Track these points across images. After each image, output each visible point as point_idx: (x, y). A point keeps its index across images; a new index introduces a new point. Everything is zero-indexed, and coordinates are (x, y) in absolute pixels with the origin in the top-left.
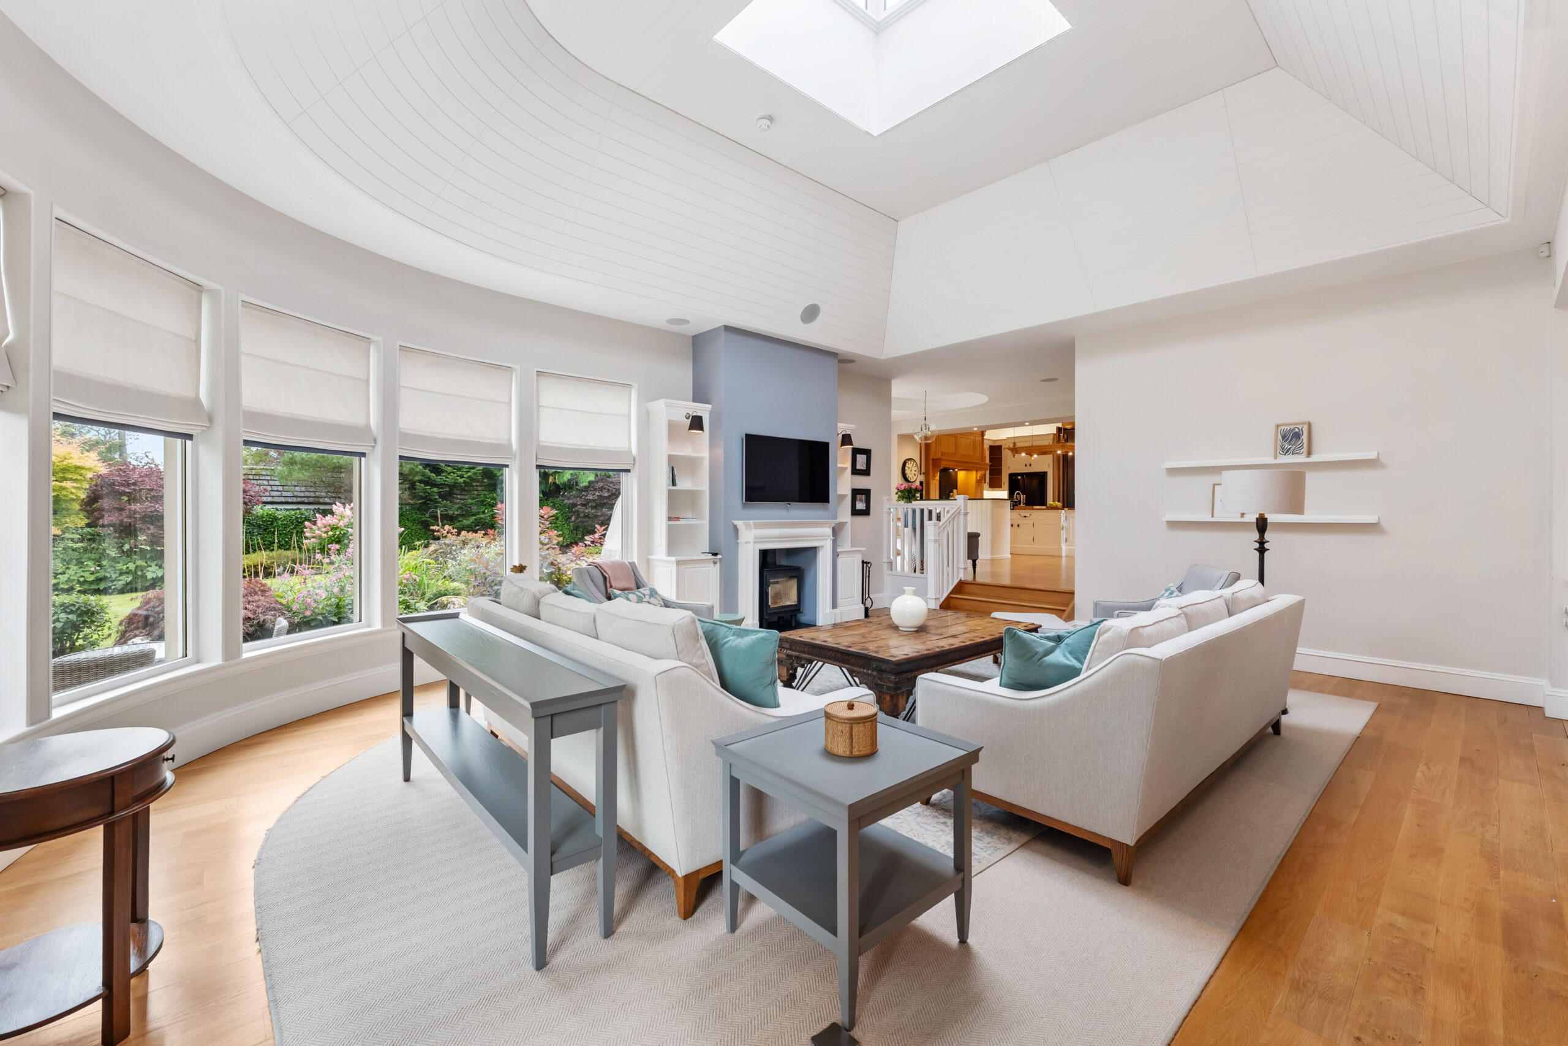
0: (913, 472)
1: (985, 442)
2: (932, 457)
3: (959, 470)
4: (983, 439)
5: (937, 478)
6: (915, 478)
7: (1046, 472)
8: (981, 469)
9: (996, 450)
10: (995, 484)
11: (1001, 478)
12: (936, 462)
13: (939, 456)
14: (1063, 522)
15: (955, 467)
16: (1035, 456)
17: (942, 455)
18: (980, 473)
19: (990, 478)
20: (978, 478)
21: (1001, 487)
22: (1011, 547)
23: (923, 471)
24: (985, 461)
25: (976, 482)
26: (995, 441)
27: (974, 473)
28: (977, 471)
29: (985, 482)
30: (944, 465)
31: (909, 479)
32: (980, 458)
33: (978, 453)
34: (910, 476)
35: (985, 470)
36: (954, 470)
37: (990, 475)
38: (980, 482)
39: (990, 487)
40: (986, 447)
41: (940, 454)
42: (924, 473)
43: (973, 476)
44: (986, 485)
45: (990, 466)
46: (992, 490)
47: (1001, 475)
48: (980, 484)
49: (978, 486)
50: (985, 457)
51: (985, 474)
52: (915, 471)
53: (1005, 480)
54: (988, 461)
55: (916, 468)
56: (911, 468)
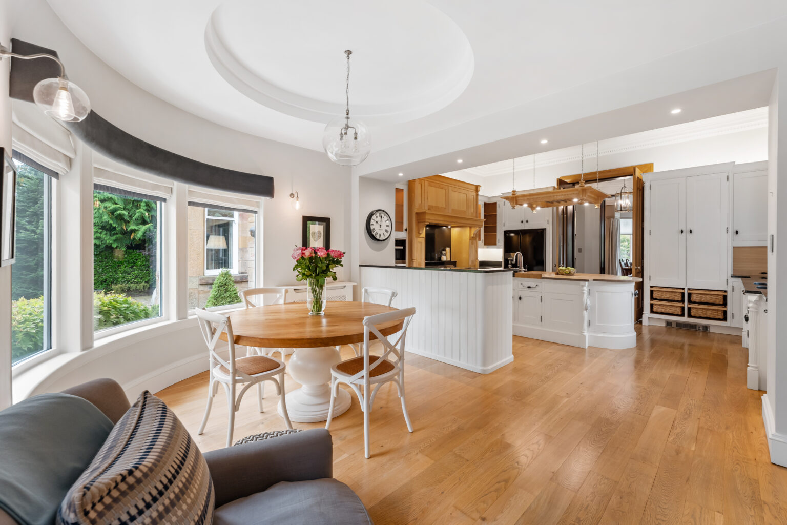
0: (384, 228)
1: (479, 198)
2: (415, 210)
3: (452, 227)
4: (477, 195)
5: (423, 235)
6: (387, 235)
7: (545, 229)
8: (475, 226)
9: (491, 208)
10: (490, 241)
11: (496, 235)
12: (420, 216)
13: (425, 209)
14: (587, 300)
15: (447, 223)
16: (538, 208)
17: (429, 209)
18: (474, 230)
19: (485, 235)
20: (472, 236)
21: (496, 244)
22: (514, 327)
23: (405, 226)
24: (480, 217)
25: (470, 240)
26: (489, 198)
27: (468, 229)
28: (471, 227)
29: (480, 240)
30: (429, 219)
31: (378, 237)
32: (475, 215)
33: (472, 210)
34: (379, 232)
35: (480, 226)
36: (447, 227)
37: (485, 232)
38: (474, 239)
39: (485, 244)
40: (481, 204)
41: (426, 208)
42: (406, 230)
43: (467, 233)
44: (481, 243)
45: (485, 222)
46: (487, 248)
47: (496, 232)
48: (474, 241)
49: (473, 244)
50: (480, 214)
51: (479, 231)
52: (388, 226)
53: (500, 237)
54: (482, 217)
55: (388, 223)
56: (379, 223)
